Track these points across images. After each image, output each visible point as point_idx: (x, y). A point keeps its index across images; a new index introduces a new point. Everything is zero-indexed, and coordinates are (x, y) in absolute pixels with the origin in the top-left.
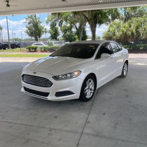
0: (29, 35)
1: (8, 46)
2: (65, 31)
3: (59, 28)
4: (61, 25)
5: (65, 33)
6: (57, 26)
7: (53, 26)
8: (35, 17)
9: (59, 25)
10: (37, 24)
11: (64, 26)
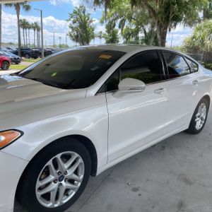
0: (74, 40)
1: (41, 53)
2: (127, 35)
3: (120, 31)
4: (123, 27)
5: (127, 39)
6: (117, 27)
7: (110, 27)
8: (84, 12)
9: (120, 27)
10: (85, 22)
11: (128, 29)
